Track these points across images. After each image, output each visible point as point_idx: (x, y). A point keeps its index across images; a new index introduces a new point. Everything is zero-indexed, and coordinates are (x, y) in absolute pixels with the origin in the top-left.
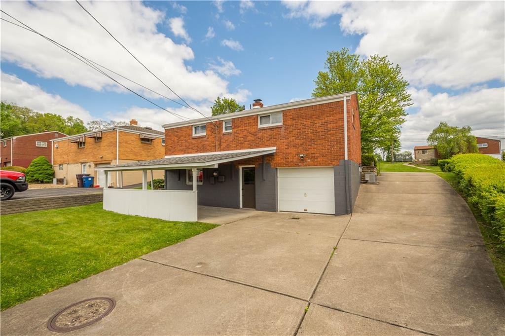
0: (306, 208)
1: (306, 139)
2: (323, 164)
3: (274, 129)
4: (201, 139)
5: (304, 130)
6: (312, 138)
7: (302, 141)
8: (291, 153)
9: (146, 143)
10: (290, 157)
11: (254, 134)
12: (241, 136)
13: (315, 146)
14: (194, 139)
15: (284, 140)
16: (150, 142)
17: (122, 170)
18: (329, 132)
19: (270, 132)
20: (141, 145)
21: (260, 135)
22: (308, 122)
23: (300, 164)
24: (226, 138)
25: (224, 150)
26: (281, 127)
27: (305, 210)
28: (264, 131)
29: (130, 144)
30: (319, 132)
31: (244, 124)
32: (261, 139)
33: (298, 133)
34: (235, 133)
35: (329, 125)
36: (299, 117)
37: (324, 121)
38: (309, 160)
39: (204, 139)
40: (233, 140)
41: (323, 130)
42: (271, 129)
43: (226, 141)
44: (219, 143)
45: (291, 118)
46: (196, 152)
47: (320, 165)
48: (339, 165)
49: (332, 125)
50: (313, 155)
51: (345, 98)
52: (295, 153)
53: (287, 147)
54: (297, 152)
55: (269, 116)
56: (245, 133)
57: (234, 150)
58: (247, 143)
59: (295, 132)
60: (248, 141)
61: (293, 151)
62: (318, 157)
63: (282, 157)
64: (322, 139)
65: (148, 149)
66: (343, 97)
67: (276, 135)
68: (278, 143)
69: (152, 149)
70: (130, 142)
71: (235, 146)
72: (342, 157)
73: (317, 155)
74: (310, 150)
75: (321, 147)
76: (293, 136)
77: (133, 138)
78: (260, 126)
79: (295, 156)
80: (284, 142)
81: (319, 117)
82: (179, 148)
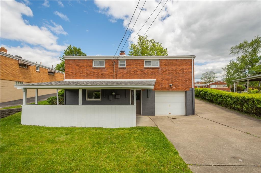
0: (170, 113)
1: (173, 76)
2: (181, 90)
3: (155, 69)
4: (101, 70)
5: (172, 72)
6: (176, 76)
7: (171, 77)
8: (164, 83)
9: (23, 68)
10: (164, 85)
11: (142, 71)
12: (133, 71)
13: (178, 80)
14: (94, 69)
15: (161, 76)
16: (27, 68)
17: (37, 89)
18: (185, 74)
19: (152, 70)
20: (19, 69)
21: (146, 71)
22: (174, 68)
23: (169, 89)
24: (121, 71)
25: (119, 78)
26: (159, 69)
27: (169, 114)
28: (148, 70)
29: (9, 67)
30: (180, 73)
31: (135, 64)
32: (146, 74)
33: (168, 72)
34: (129, 68)
35: (185, 70)
36: (170, 64)
37: (182, 68)
38: (174, 87)
39: (104, 70)
40: (127, 73)
41: (182, 73)
42: (153, 69)
43: (121, 73)
44: (116, 74)
45: (164, 64)
46: (96, 78)
47: (180, 90)
48: (189, 90)
49: (186, 70)
50: (177, 85)
51: (193, 58)
52: (166, 83)
53: (162, 80)
54: (168, 82)
55: (151, 61)
56: (136, 69)
57: (128, 79)
58: (137, 75)
59: (167, 72)
60: (138, 74)
61: (166, 82)
62: (179, 86)
63: (159, 85)
64: (181, 77)
65: (25, 73)
66: (192, 58)
67: (155, 72)
68: (157, 77)
69: (28, 73)
70: (10, 65)
71: (128, 76)
72: (190, 87)
73: (178, 85)
74: (175, 82)
75: (181, 81)
76: (166, 74)
77: (12, 62)
78: (145, 66)
79: (167, 85)
80: (160, 77)
81: (179, 66)
82: (80, 74)
